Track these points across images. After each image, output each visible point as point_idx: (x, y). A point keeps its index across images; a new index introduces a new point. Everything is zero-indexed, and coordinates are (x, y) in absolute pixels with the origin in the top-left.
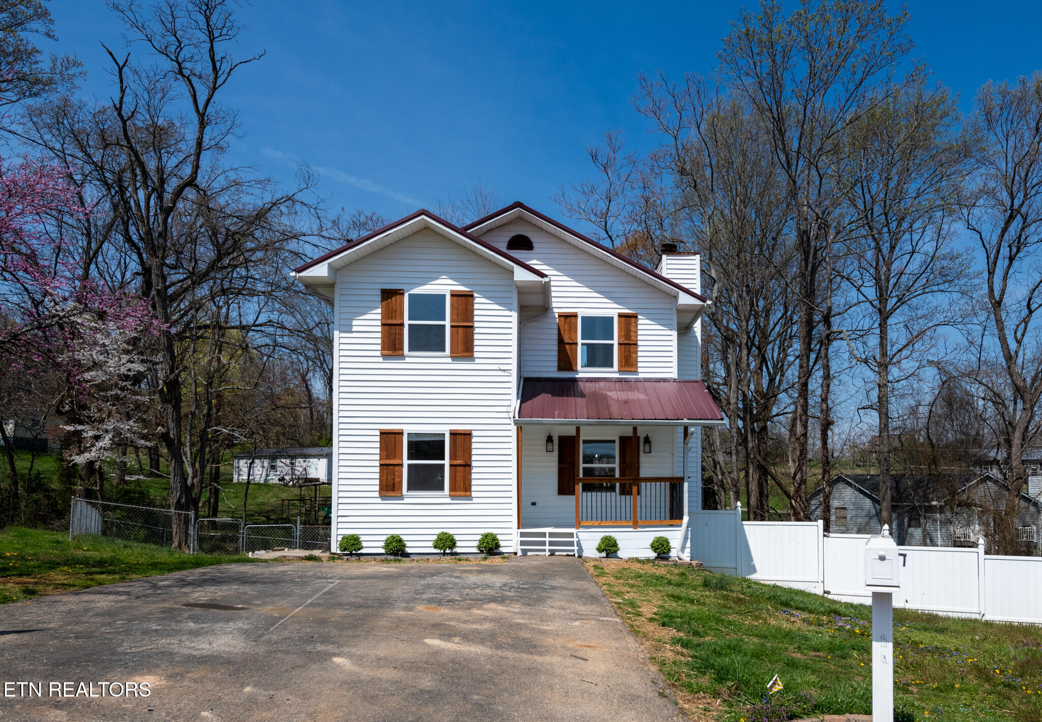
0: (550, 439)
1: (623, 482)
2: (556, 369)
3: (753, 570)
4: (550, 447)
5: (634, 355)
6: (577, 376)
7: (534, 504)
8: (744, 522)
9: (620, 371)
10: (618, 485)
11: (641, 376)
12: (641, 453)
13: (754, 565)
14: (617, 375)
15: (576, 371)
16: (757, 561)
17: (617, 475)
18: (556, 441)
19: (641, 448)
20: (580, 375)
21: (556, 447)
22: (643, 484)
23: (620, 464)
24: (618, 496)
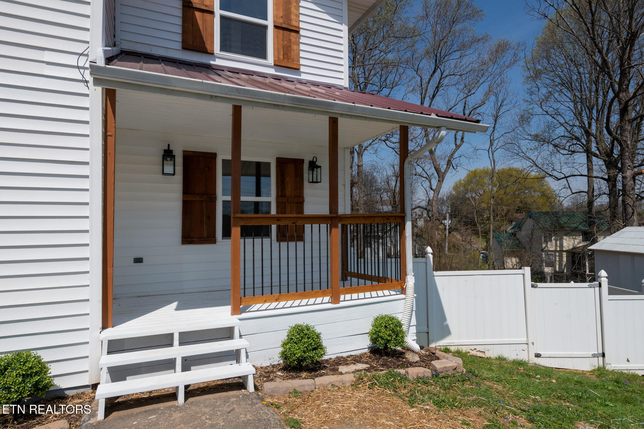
0: (168, 154)
1: (282, 223)
2: (179, 46)
3: (446, 332)
4: (169, 169)
5: (294, 47)
6: (212, 62)
7: (138, 260)
8: (435, 273)
9: (277, 65)
10: (274, 227)
11: (304, 77)
12: (306, 183)
13: (447, 326)
14: (272, 71)
15: (213, 54)
16: (451, 321)
17: (273, 211)
18: (179, 160)
19: (306, 176)
20: (218, 62)
21: (179, 169)
22: (308, 227)
23: (278, 197)
24: (275, 245)
